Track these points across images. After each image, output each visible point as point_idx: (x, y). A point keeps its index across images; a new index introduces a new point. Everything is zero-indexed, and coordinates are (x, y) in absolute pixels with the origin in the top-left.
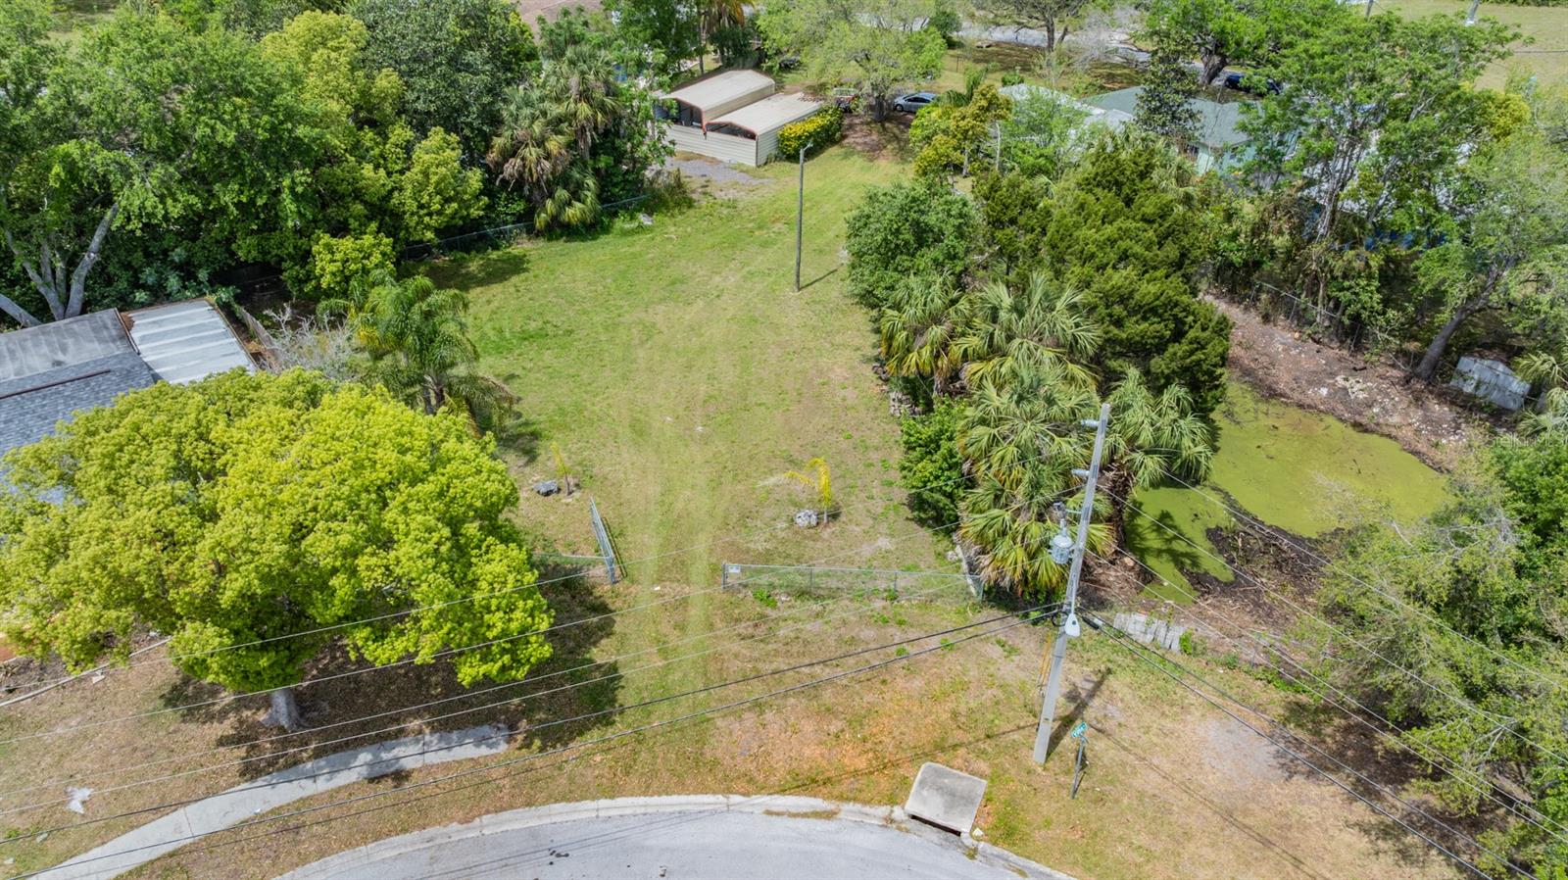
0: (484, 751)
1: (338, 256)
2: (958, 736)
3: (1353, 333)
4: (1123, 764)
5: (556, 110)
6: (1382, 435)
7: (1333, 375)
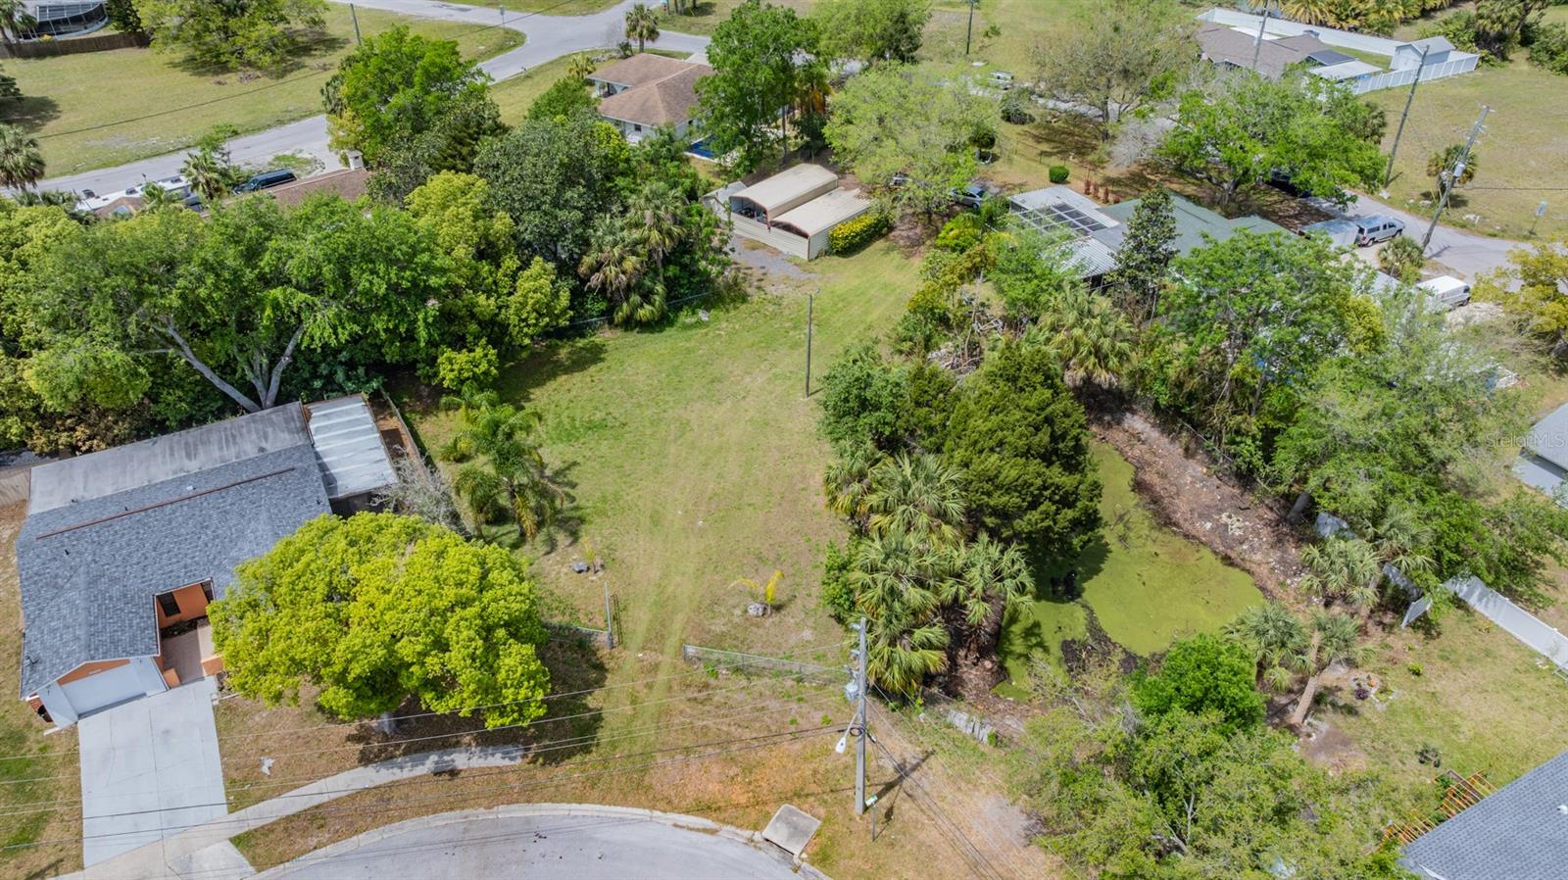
0: (507, 762)
1: (456, 367)
2: (813, 788)
3: (1245, 478)
4: (917, 822)
5: (636, 234)
6: (1244, 570)
7: (1221, 511)
